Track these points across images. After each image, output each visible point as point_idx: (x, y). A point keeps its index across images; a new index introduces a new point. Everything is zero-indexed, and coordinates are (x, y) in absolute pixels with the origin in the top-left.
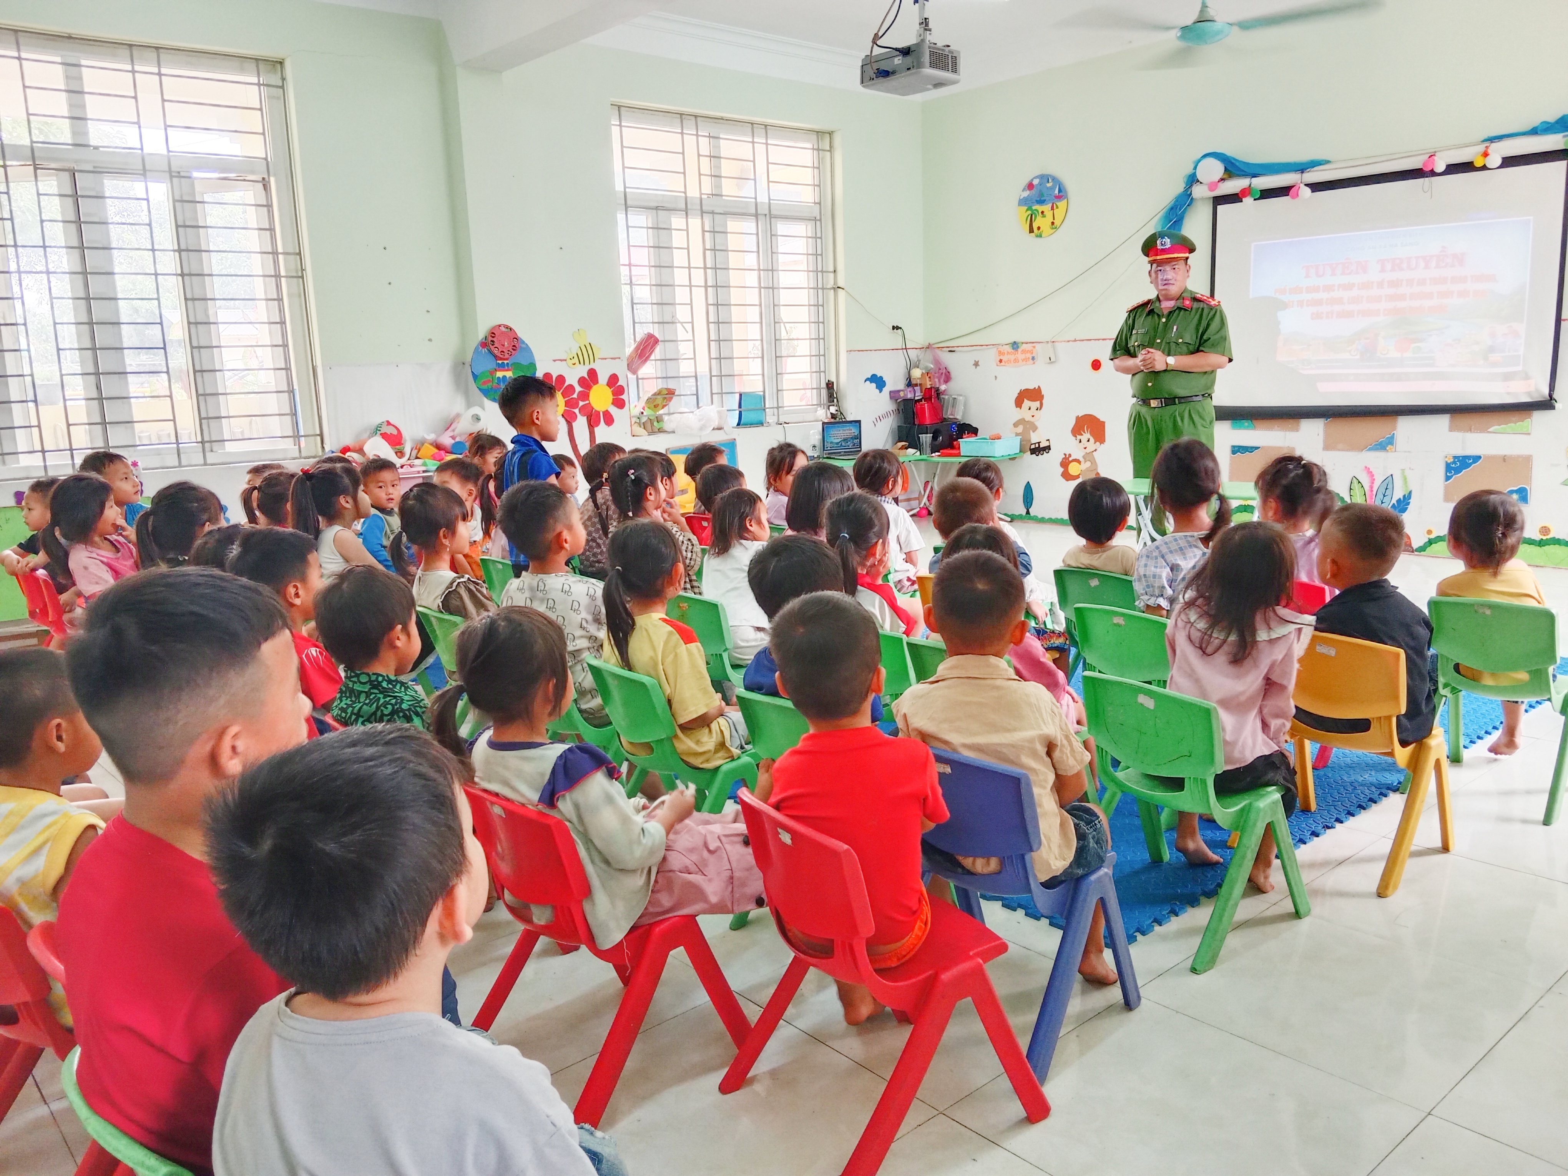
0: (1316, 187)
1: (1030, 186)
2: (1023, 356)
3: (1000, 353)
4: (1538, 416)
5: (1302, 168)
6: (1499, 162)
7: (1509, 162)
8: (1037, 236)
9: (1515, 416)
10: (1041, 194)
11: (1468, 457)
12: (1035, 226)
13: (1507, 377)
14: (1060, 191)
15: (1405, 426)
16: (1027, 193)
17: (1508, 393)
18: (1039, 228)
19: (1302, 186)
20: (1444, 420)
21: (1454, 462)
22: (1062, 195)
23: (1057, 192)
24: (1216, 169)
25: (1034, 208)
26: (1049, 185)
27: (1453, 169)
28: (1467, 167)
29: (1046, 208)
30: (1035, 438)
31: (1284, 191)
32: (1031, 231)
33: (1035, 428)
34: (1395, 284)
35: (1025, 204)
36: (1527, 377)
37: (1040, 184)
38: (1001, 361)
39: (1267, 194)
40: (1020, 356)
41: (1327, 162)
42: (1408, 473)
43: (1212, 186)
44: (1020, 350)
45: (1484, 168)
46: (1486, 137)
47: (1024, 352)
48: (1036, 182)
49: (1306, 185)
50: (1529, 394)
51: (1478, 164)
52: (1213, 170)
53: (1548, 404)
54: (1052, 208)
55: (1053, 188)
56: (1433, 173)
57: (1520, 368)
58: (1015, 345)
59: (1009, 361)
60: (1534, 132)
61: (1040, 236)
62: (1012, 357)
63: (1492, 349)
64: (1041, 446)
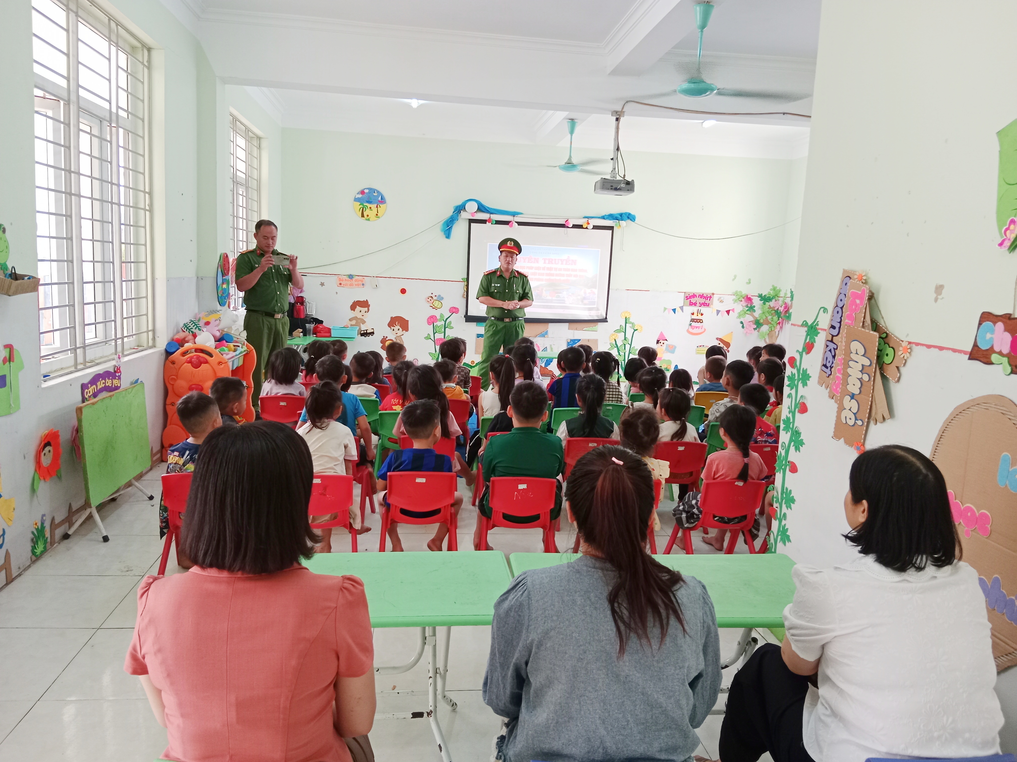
0: (520, 224)
1: (362, 192)
2: (357, 283)
3: (340, 280)
4: (600, 325)
5: (514, 214)
6: (592, 227)
7: (595, 227)
8: (366, 220)
9: (592, 324)
10: (369, 197)
12: (365, 214)
13: (590, 309)
14: (382, 199)
15: (552, 327)
16: (360, 196)
17: (590, 315)
18: (368, 216)
19: (514, 222)
20: (567, 325)
22: (383, 201)
23: (380, 199)
24: (475, 206)
25: (365, 204)
26: (375, 194)
27: (575, 226)
28: (580, 227)
29: (373, 206)
30: (363, 327)
31: (507, 223)
32: (363, 216)
33: (364, 322)
34: (550, 269)
35: (359, 201)
36: (598, 309)
37: (369, 193)
38: (340, 284)
39: (498, 222)
40: (353, 282)
42: (553, 346)
43: (473, 214)
44: (354, 279)
45: (587, 228)
46: (584, 216)
47: (356, 281)
48: (366, 191)
49: (515, 222)
50: (597, 316)
51: (584, 227)
52: (472, 207)
53: (605, 320)
54: (377, 207)
55: (378, 196)
56: (568, 227)
57: (595, 306)
58: (351, 277)
59: (346, 285)
60: (603, 218)
61: (369, 220)
62: (349, 283)
63: (585, 298)
64: (368, 332)
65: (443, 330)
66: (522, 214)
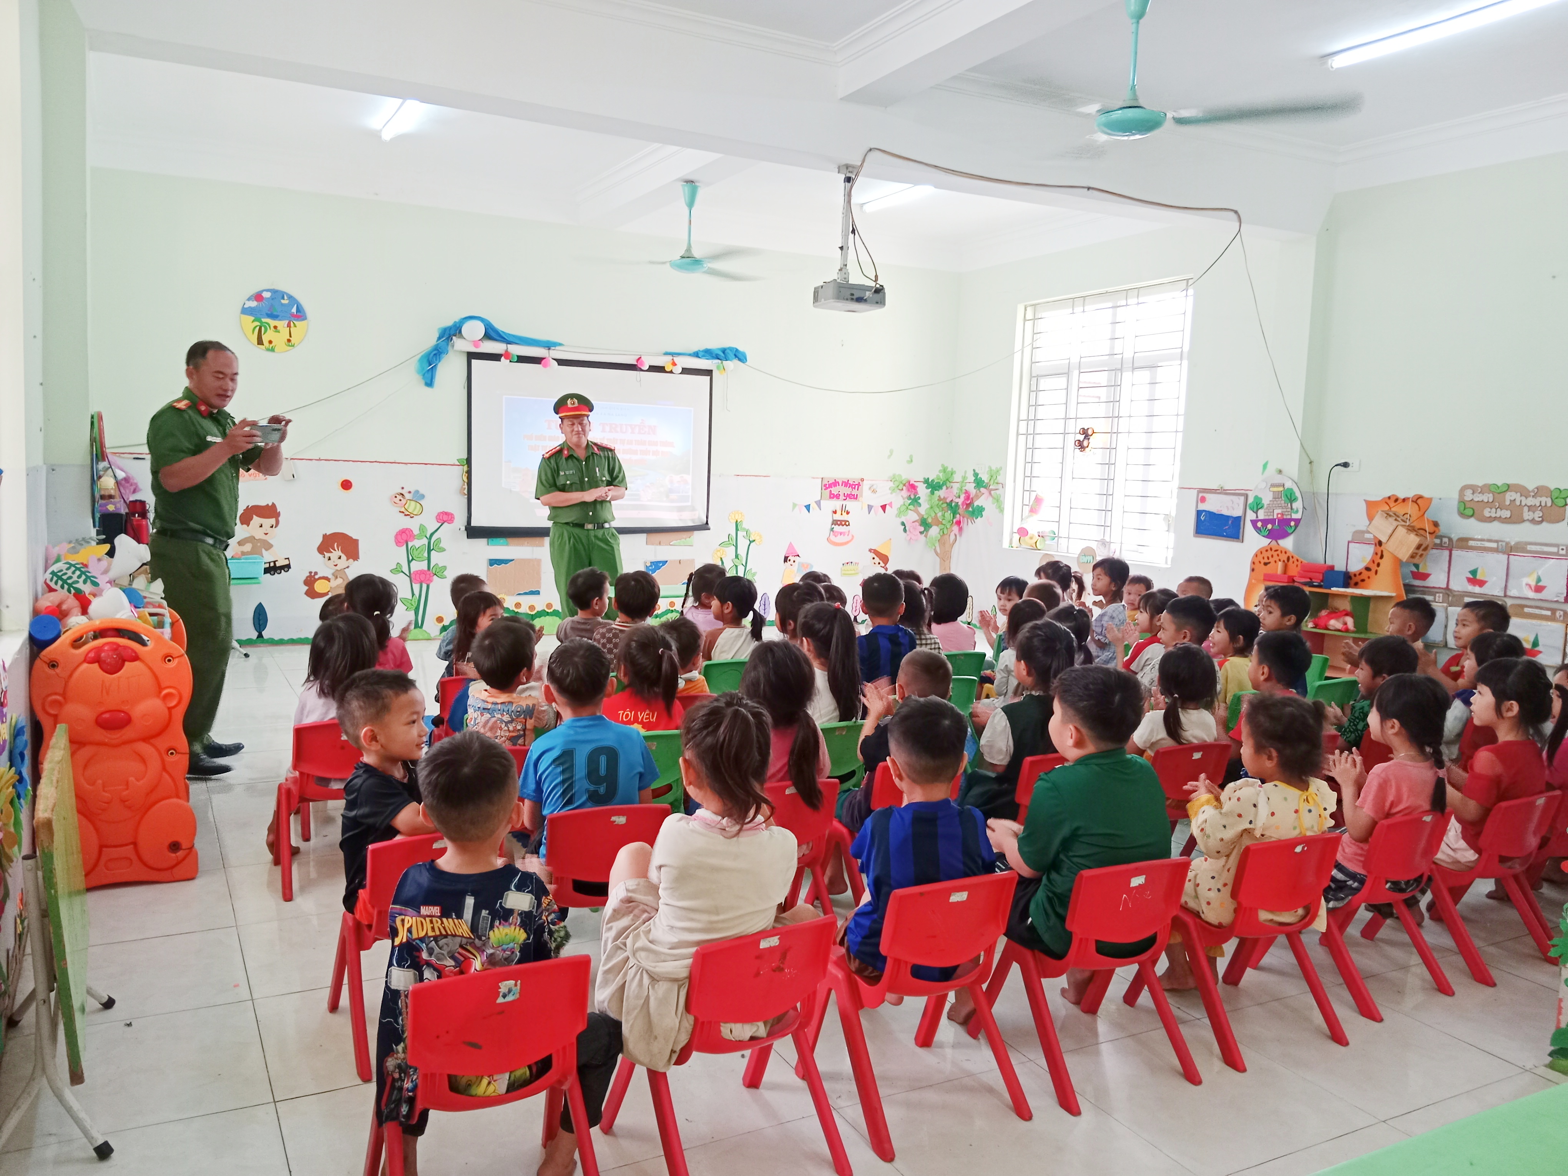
0: (561, 362)
1: (258, 297)
4: (698, 534)
5: (549, 346)
6: (680, 371)
7: (686, 371)
8: (268, 350)
9: (685, 534)
10: (272, 307)
11: (660, 562)
12: (265, 339)
13: (680, 509)
14: (298, 310)
16: (254, 304)
17: (680, 520)
18: (270, 342)
19: (550, 359)
20: (643, 537)
22: (300, 315)
23: (294, 310)
24: (478, 330)
25: (264, 320)
26: (285, 302)
27: (654, 369)
28: (660, 369)
29: (282, 324)
30: (268, 557)
31: (537, 360)
32: (260, 342)
33: (268, 546)
35: (251, 314)
37: (272, 298)
39: (522, 359)
43: (476, 344)
45: (671, 372)
46: (664, 352)
48: (267, 295)
49: (553, 359)
50: (693, 520)
51: (667, 369)
52: (474, 331)
53: (705, 527)
54: (289, 326)
55: (290, 306)
56: (642, 370)
57: (689, 504)
60: (696, 355)
61: (273, 350)
63: (671, 491)
64: (278, 564)
65: (426, 555)
66: (560, 345)
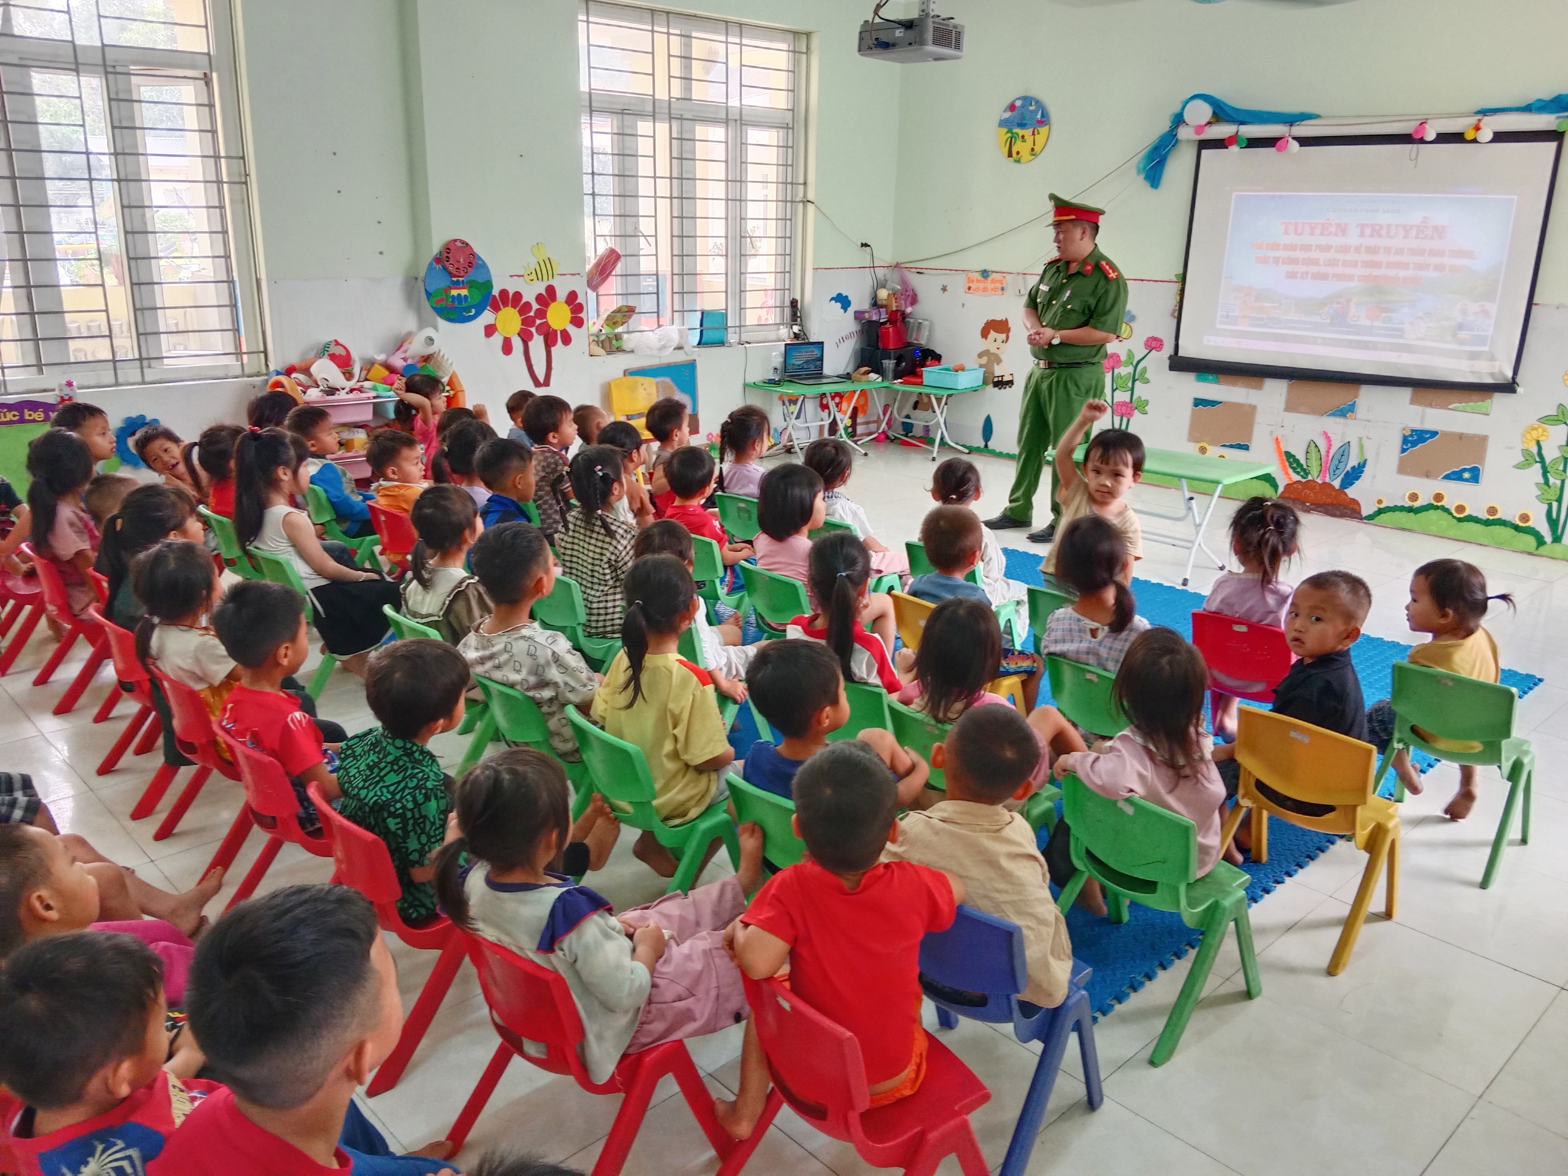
0: (1304, 141)
1: (1012, 107)
2: (993, 286)
3: (970, 280)
4: (1499, 399)
5: (1291, 120)
6: (1490, 136)
7: (1500, 137)
8: (1016, 161)
9: (1475, 396)
10: (1022, 116)
11: (1427, 432)
12: (1014, 151)
13: (1474, 356)
14: (1043, 116)
15: (1367, 395)
16: (1008, 115)
17: (1472, 372)
18: (1018, 153)
19: (1290, 139)
20: (1406, 393)
21: (1411, 436)
22: (1044, 121)
23: (1039, 116)
24: (1205, 112)
25: (1014, 131)
26: (1032, 108)
27: (1443, 138)
28: (1457, 138)
29: (1027, 132)
30: (998, 371)
31: (1270, 142)
32: (1010, 155)
34: (1372, 250)
35: (1005, 127)
36: (1492, 358)
37: (1023, 106)
38: (969, 288)
39: (1254, 143)
40: (989, 285)
41: (1317, 117)
42: (1365, 442)
43: (1199, 129)
44: (990, 279)
45: (1475, 141)
46: (1479, 108)
47: (993, 281)
48: (1018, 103)
49: (1294, 138)
50: (1492, 375)
51: (1469, 136)
52: (1201, 112)
53: (1509, 387)
54: (1033, 134)
55: (1036, 112)
56: (1422, 141)
57: (1486, 349)
58: (985, 274)
59: (977, 289)
60: (1528, 109)
61: (1019, 162)
62: (982, 285)
63: (1461, 327)
64: (1005, 379)
